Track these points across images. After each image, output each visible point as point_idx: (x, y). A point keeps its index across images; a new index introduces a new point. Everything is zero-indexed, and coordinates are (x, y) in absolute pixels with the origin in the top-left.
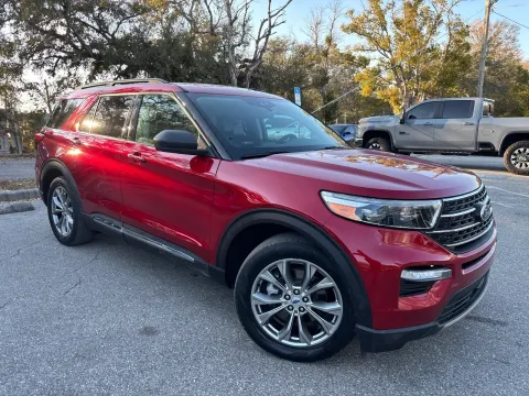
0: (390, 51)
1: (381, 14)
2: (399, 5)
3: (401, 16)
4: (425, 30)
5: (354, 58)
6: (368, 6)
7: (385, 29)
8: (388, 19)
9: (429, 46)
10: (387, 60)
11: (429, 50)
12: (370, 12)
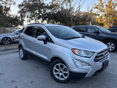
0: (105, 12)
1: (102, 4)
2: (107, 2)
3: (107, 4)
4: (113, 7)
5: (96, 14)
6: (99, 2)
7: (103, 7)
8: (104, 5)
9: (114, 10)
10: (104, 14)
11: (114, 11)
12: (100, 4)
